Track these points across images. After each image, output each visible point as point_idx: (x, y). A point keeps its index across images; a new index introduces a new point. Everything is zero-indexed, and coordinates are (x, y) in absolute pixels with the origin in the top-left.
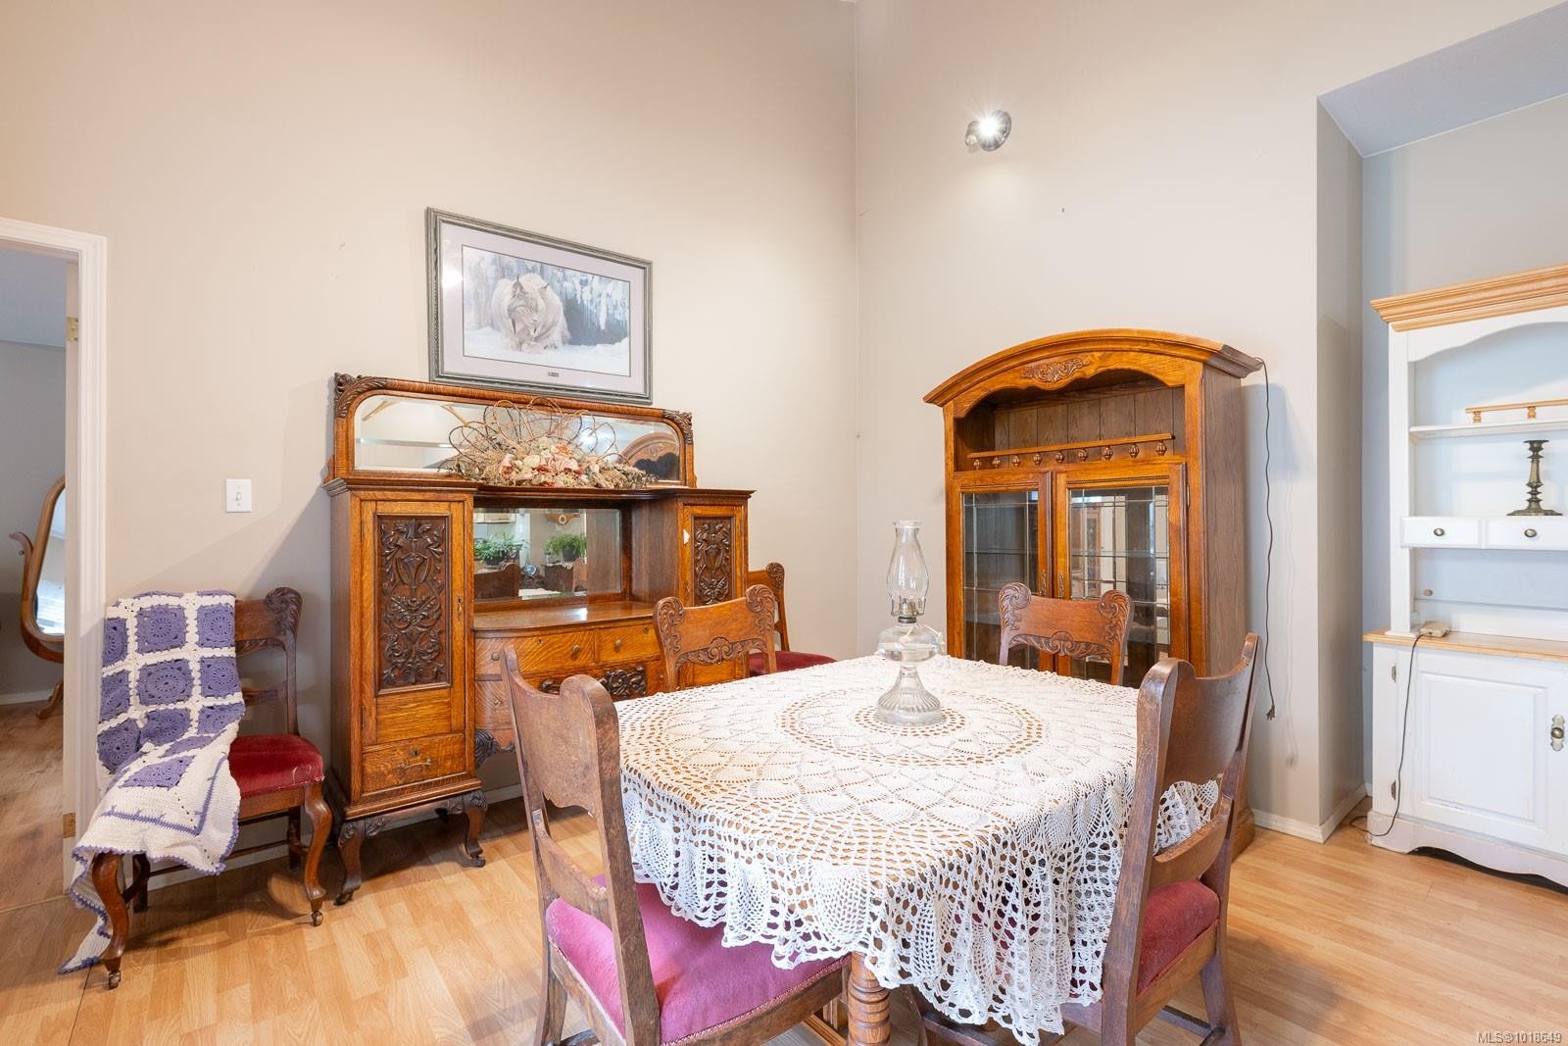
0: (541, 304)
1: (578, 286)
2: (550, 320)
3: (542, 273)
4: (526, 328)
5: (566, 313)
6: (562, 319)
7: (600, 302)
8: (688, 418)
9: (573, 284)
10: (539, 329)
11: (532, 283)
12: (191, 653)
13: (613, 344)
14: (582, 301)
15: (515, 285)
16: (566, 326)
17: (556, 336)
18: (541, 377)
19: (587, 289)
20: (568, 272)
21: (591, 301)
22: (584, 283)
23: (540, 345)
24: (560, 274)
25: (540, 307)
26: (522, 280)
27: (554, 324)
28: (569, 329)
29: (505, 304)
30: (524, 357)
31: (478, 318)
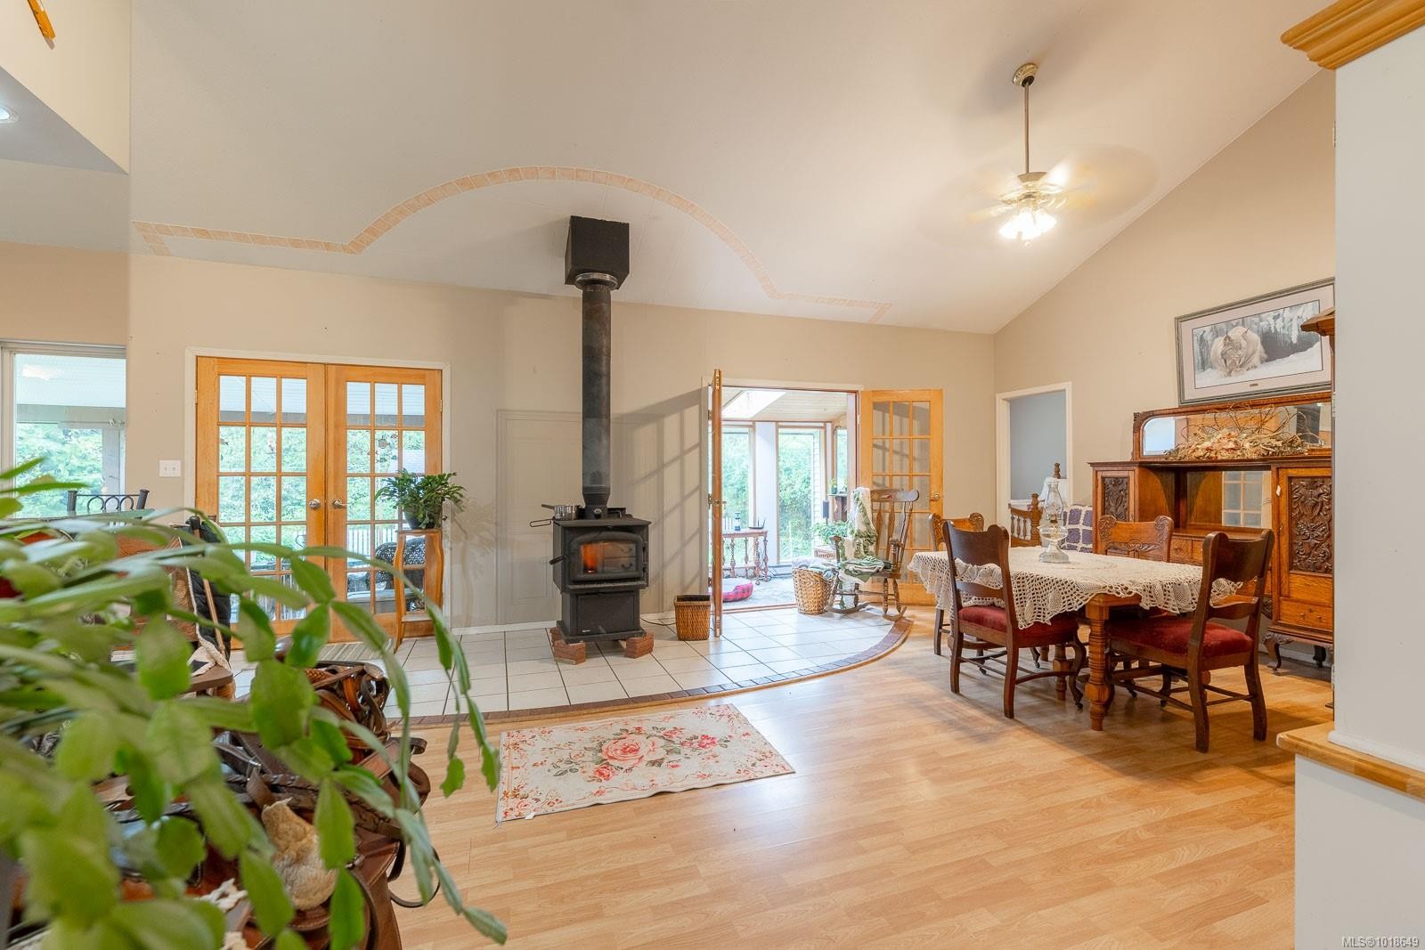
0: (1244, 343)
1: (1272, 322)
2: (1250, 352)
3: (1243, 325)
4: (1234, 362)
5: (1262, 343)
7: (1291, 325)
9: (1268, 322)
10: (1243, 360)
11: (1236, 333)
12: (1081, 527)
13: (1305, 350)
14: (1276, 330)
15: (1225, 339)
16: (1262, 350)
17: (1256, 360)
18: (1247, 389)
19: (1279, 321)
20: (1263, 315)
21: (1284, 327)
22: (1275, 318)
23: (1245, 369)
24: (1256, 319)
25: (1243, 346)
26: (1229, 334)
27: (1254, 352)
28: (1266, 353)
29: (1220, 351)
30: (1233, 379)
31: (1204, 364)
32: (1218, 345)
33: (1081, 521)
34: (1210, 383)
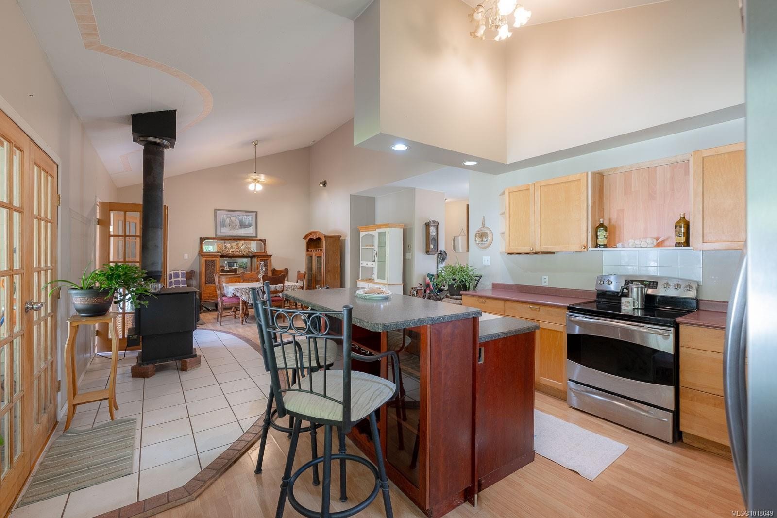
4: (232, 226)
6: (239, 224)
8: (265, 240)
10: (234, 226)
11: (233, 219)
12: (180, 279)
13: (249, 227)
15: (230, 220)
17: (237, 227)
20: (241, 216)
21: (245, 220)
23: (235, 229)
25: (235, 223)
26: (231, 218)
27: (237, 225)
29: (228, 222)
30: (231, 232)
31: (223, 225)
32: (228, 220)
33: (180, 277)
34: (224, 232)
